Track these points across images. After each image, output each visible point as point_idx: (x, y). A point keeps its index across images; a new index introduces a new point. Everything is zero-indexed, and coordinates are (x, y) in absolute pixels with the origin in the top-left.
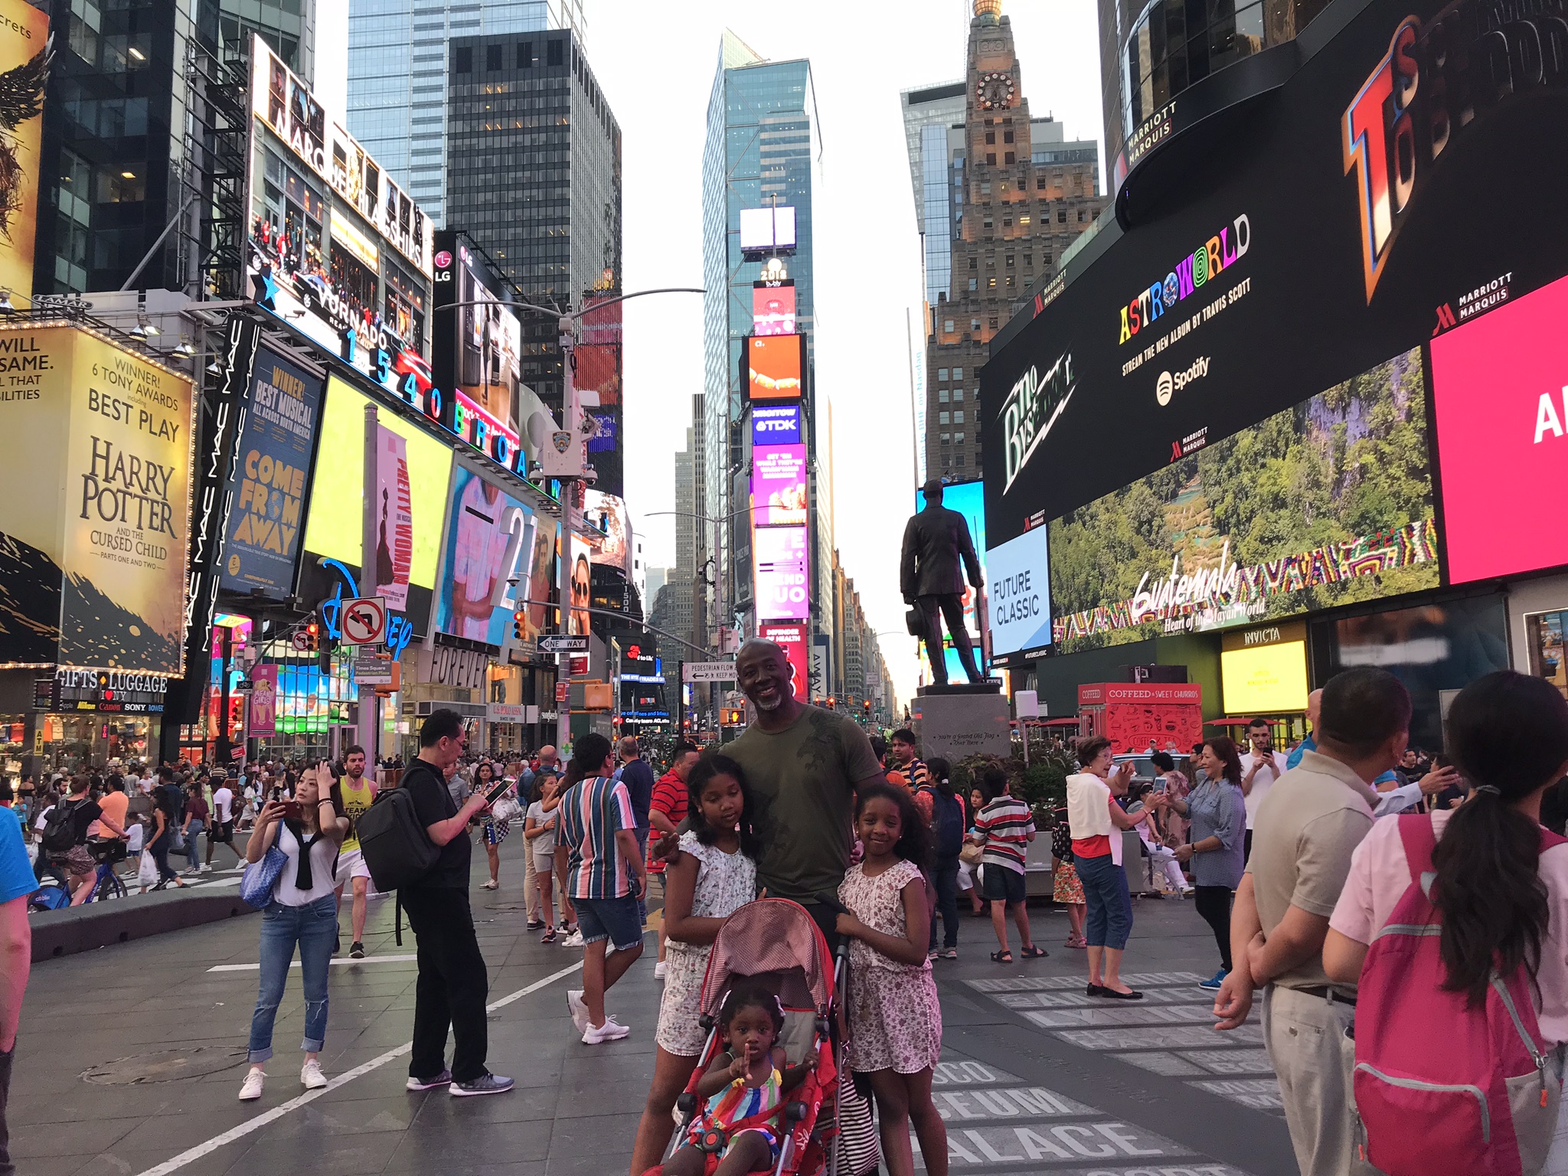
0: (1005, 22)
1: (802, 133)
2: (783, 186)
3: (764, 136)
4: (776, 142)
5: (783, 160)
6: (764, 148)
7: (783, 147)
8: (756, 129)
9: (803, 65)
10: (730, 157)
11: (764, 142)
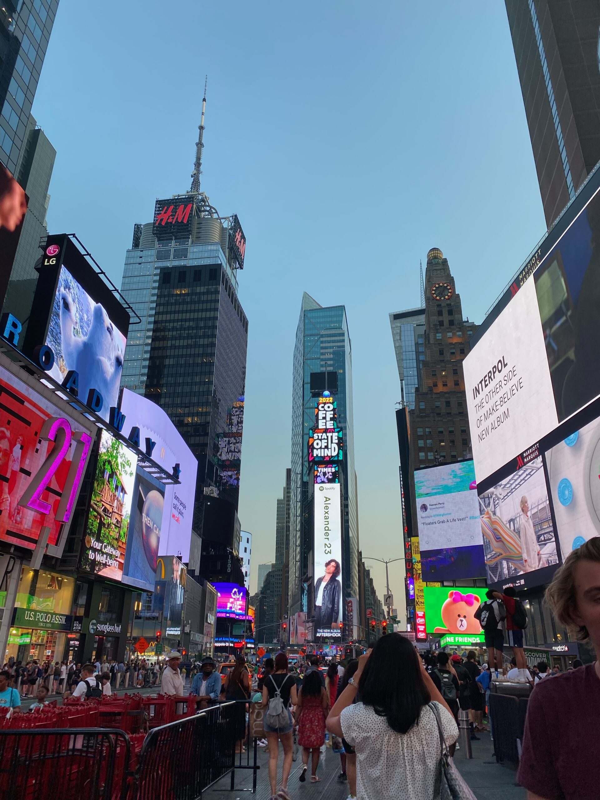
0: (445, 261)
1: (341, 338)
2: (331, 362)
3: (322, 339)
4: (329, 342)
5: (331, 350)
6: (322, 345)
7: (331, 344)
8: (319, 336)
9: (342, 308)
10: (306, 349)
11: (322, 342)
